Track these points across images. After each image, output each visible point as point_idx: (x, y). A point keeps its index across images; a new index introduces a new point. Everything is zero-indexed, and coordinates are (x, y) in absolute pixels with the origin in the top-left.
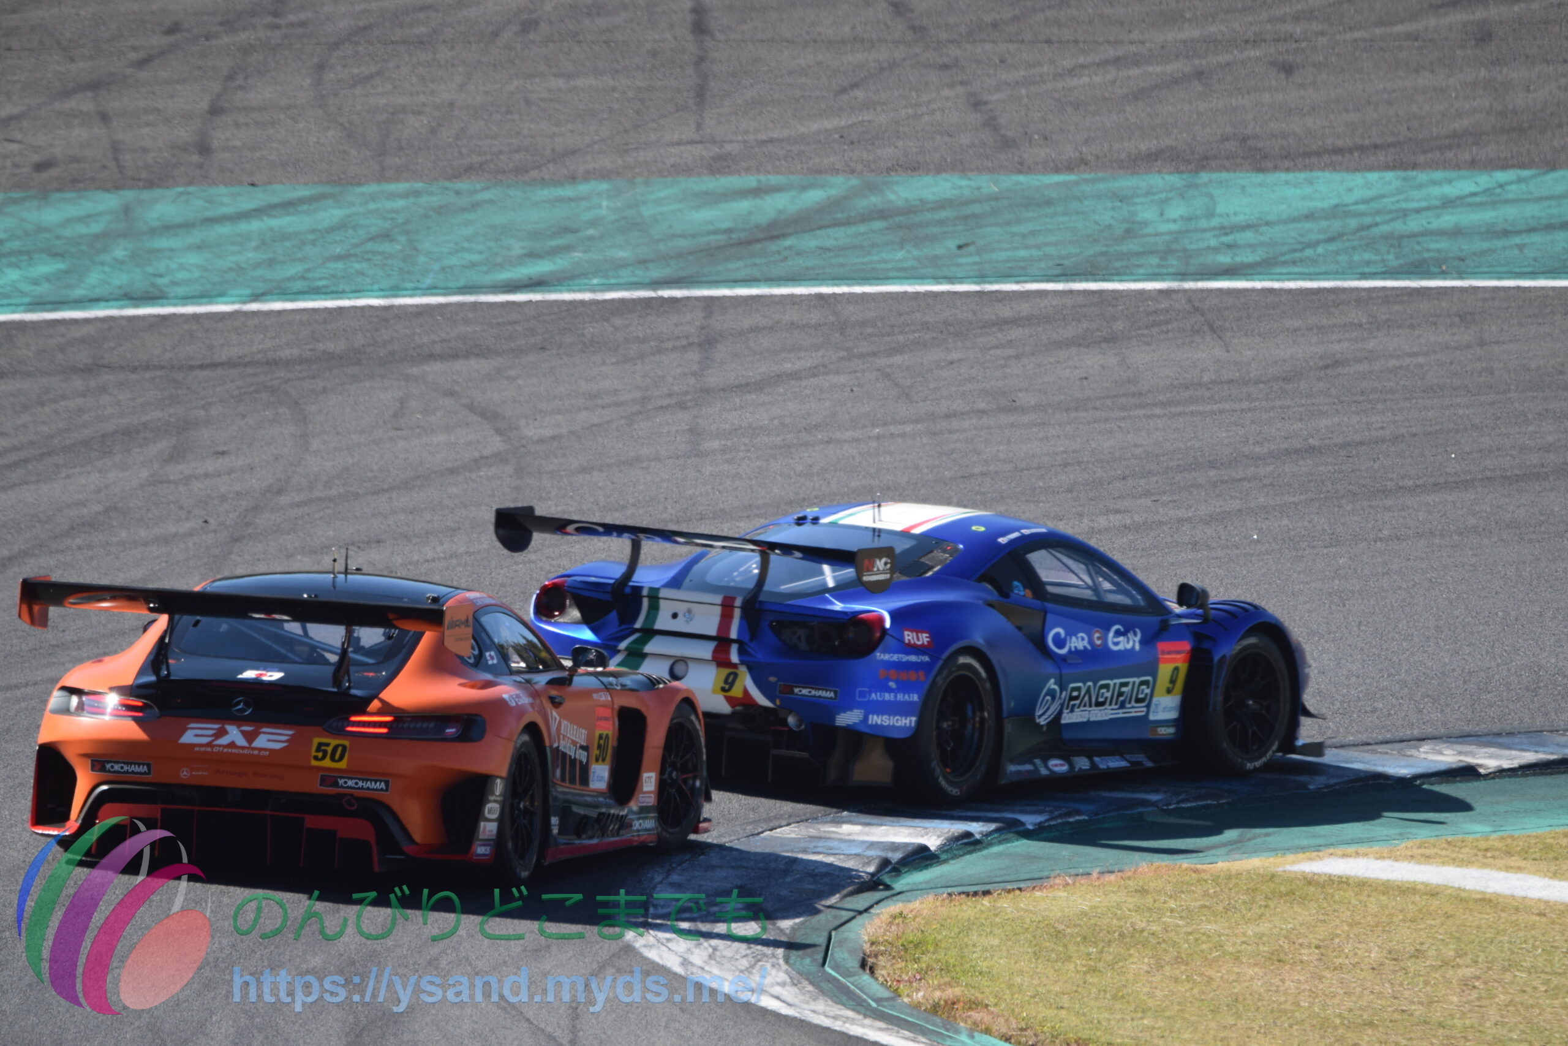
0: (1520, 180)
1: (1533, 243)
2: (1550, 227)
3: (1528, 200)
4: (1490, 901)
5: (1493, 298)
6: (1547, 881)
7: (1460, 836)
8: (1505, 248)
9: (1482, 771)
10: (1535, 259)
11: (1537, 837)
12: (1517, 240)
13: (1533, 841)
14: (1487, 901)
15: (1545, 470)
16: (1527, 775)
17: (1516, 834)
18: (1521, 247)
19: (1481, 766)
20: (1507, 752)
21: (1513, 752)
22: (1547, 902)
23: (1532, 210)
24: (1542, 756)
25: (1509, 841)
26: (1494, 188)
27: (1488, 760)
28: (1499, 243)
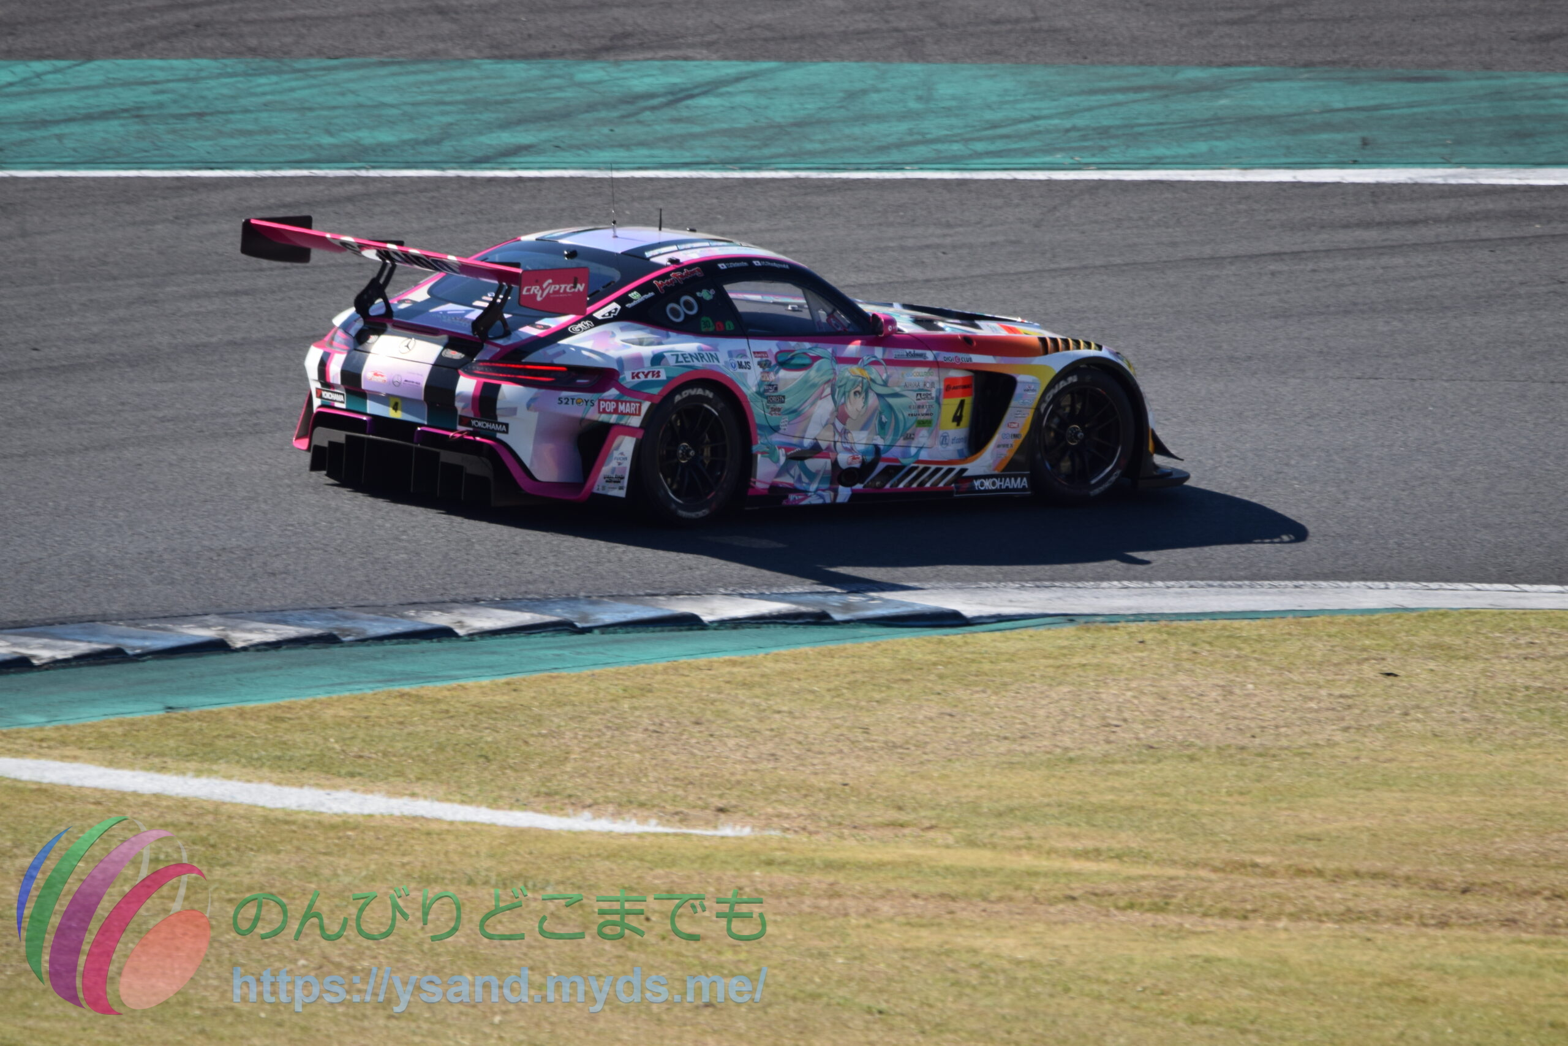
0: (56, 71)
1: (72, 134)
2: (89, 118)
3: (64, 90)
4: (46, 791)
5: (34, 189)
6: (102, 770)
7: (15, 728)
8: (44, 138)
9: (35, 662)
10: (75, 150)
11: (91, 726)
12: (56, 130)
13: (89, 730)
14: (43, 791)
15: (92, 361)
16: (81, 666)
17: (71, 723)
18: (60, 137)
19: (34, 656)
20: (60, 643)
21: (67, 643)
22: (103, 791)
23: (69, 100)
24: (96, 646)
25: (64, 731)
26: (30, 78)
27: (42, 651)
28: (38, 133)
